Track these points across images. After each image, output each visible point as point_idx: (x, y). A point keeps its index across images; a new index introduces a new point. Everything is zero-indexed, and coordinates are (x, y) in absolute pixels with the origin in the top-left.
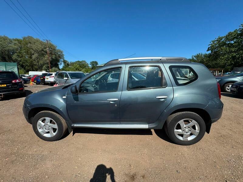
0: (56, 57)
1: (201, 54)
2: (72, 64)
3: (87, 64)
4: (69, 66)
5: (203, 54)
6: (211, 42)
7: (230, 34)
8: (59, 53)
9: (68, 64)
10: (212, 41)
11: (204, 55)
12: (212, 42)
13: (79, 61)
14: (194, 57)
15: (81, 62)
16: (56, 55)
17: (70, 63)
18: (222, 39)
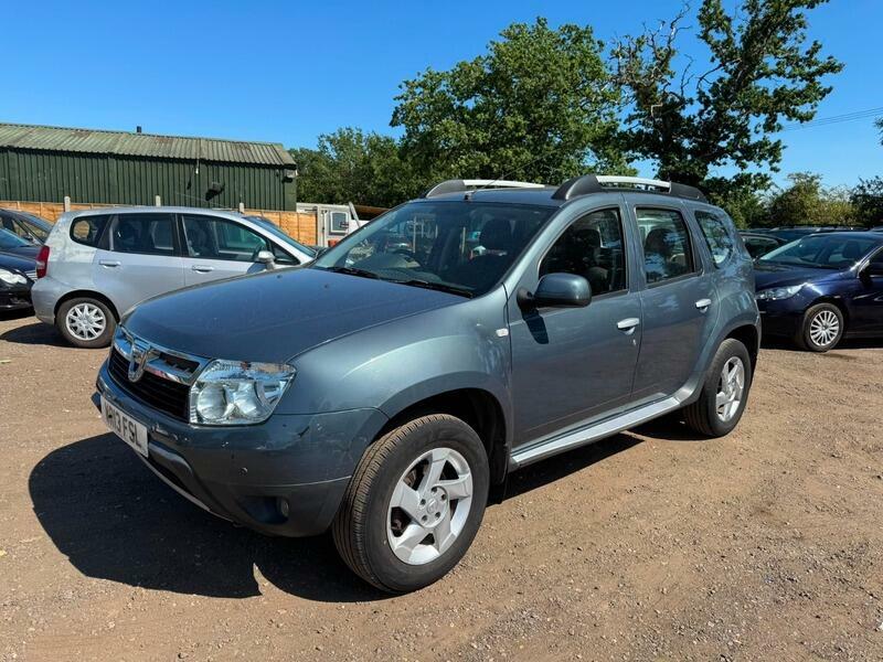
1: (355, 132)
5: (365, 135)
6: (404, 85)
7: (463, 71)
10: (407, 83)
11: (369, 141)
12: (405, 88)
14: (327, 144)
18: (439, 82)
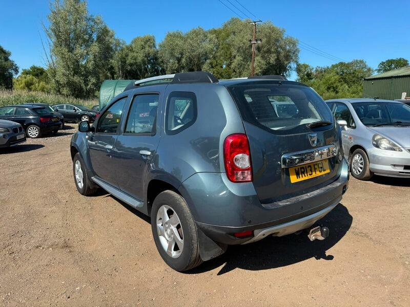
0: (278, 59)
2: (322, 72)
3: (369, 70)
4: (311, 79)
8: (288, 48)
9: (309, 76)
13: (341, 64)
15: (347, 66)
16: (278, 53)
17: (316, 71)
